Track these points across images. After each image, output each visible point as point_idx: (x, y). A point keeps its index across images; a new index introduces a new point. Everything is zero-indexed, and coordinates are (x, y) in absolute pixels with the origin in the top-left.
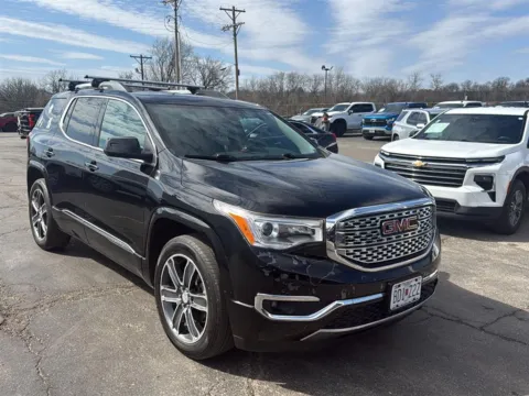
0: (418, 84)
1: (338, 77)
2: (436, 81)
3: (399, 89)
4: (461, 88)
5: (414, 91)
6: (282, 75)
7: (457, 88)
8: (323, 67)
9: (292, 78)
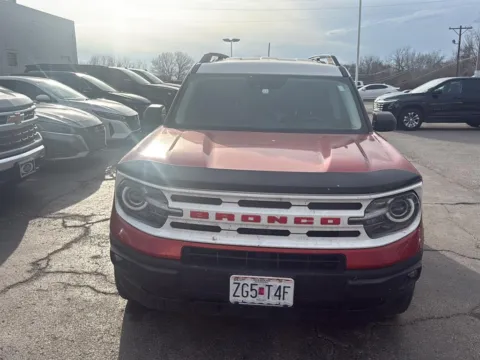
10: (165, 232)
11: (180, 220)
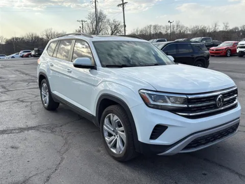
0: (216, 28)
1: (177, 26)
2: (226, 26)
3: (208, 31)
4: (240, 29)
5: (215, 32)
7: (238, 29)
8: (169, 21)
9: (155, 27)
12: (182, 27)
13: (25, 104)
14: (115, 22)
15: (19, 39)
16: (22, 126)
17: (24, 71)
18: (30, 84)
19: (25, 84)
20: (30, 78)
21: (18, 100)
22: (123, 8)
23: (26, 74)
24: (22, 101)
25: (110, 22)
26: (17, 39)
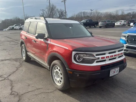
1: (96, 12)
4: (132, 14)
6: (81, 12)
8: (91, 10)
9: (84, 13)
10: (95, 64)
11: (98, 60)
12: (99, 13)
13: (6, 51)
14: (61, 10)
15: (9, 20)
16: (3, 59)
17: (9, 37)
18: (11, 42)
19: (8, 43)
20: (12, 40)
21: (3, 49)
22: (65, 3)
23: (10, 38)
24: (5, 50)
25: (58, 10)
26: (8, 20)
